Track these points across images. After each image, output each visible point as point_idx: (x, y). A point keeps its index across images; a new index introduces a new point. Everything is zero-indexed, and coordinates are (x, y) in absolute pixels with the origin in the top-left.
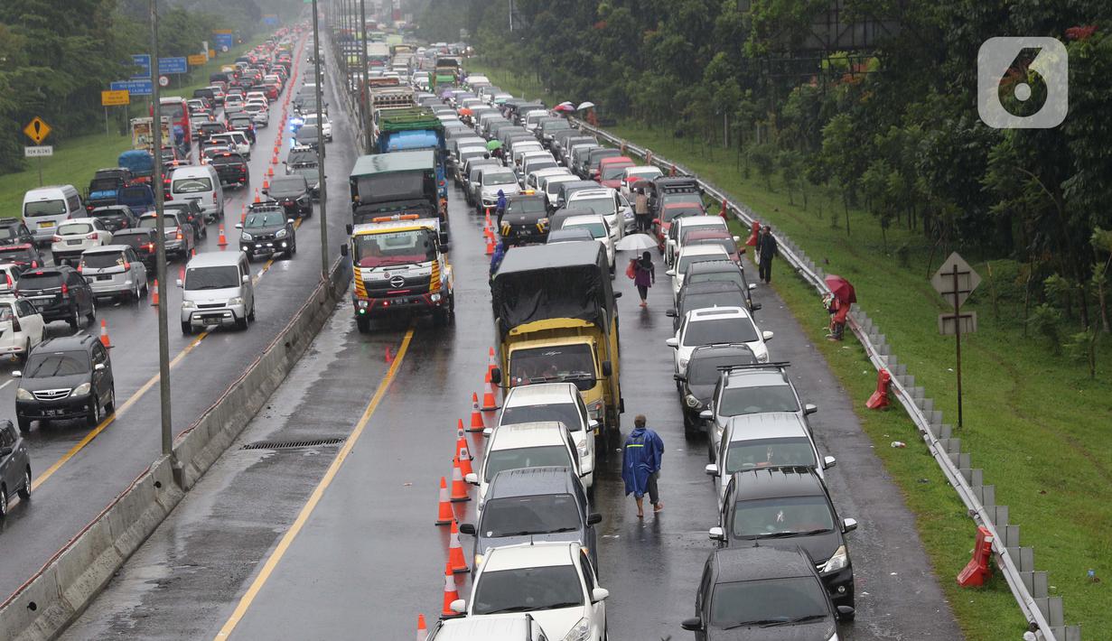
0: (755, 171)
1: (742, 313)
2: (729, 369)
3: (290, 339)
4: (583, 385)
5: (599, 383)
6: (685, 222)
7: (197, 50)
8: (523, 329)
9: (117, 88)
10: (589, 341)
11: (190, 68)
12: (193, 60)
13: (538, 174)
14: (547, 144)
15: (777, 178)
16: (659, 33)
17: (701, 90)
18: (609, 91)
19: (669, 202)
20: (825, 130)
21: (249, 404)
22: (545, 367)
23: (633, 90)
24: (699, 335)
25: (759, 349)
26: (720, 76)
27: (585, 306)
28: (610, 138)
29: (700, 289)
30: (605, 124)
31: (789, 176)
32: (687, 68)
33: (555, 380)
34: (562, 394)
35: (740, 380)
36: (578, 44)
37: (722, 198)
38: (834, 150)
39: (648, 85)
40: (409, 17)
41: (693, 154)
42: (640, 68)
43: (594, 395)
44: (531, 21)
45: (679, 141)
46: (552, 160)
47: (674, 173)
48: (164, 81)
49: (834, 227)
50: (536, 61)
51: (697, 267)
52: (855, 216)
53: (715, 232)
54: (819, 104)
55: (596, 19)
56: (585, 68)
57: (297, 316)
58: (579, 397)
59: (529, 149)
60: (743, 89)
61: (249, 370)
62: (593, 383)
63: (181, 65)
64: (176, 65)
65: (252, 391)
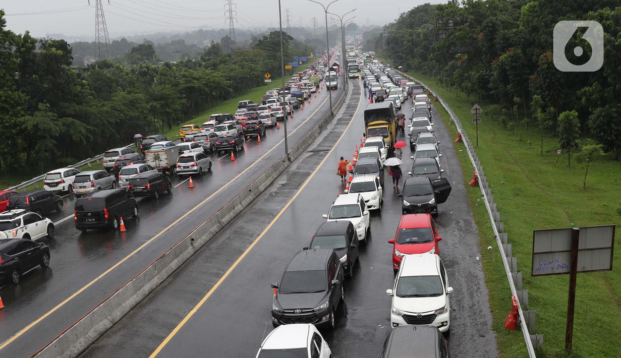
0: (439, 82)
1: (426, 119)
2: (420, 133)
3: (320, 126)
4: (385, 137)
5: (389, 137)
6: (417, 96)
7: (310, 55)
8: (371, 123)
9: (289, 65)
10: (387, 126)
11: (308, 60)
12: (308, 57)
13: (385, 84)
14: (389, 77)
15: (444, 85)
16: (418, 49)
17: (427, 63)
18: (406, 63)
19: (415, 91)
20: (454, 73)
21: (309, 142)
22: (376, 133)
23: (412, 63)
24: (416, 124)
25: (429, 128)
26: (431, 60)
27: (386, 118)
28: (405, 75)
29: (419, 113)
30: (405, 71)
31: (447, 84)
32: (424, 57)
33: (379, 136)
34: (379, 139)
35: (422, 136)
36: (399, 52)
37: (429, 90)
38: (456, 78)
39: (415, 62)
40: (362, 46)
41: (426, 78)
42: (413, 57)
43: (387, 140)
44: (389, 46)
45: (422, 76)
46: (390, 81)
47: (419, 84)
48: (301, 63)
49: (457, 96)
50: (390, 56)
51: (418, 107)
52: (462, 93)
53: (424, 99)
54: (454, 66)
55: (404, 46)
56: (401, 58)
57: (323, 120)
58: (383, 140)
59: (384, 78)
60: (437, 63)
61: (309, 134)
62: (388, 136)
63: (305, 59)
64: (304, 59)
65: (310, 138)
